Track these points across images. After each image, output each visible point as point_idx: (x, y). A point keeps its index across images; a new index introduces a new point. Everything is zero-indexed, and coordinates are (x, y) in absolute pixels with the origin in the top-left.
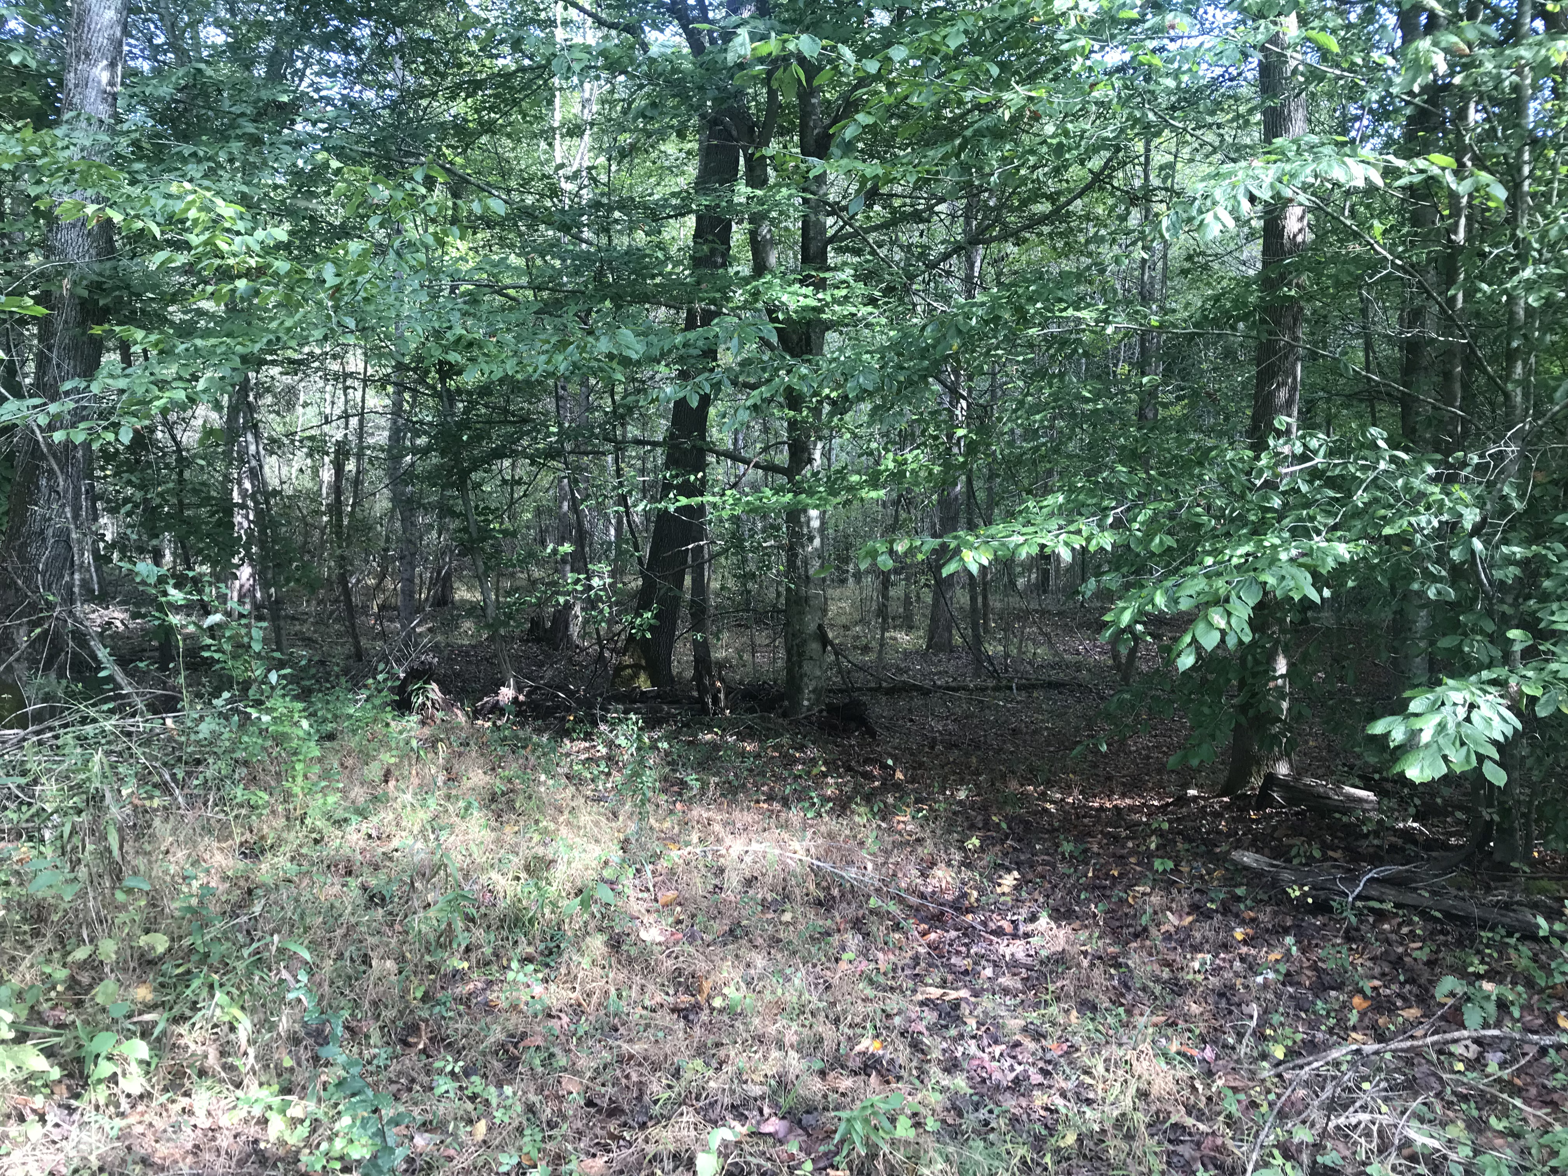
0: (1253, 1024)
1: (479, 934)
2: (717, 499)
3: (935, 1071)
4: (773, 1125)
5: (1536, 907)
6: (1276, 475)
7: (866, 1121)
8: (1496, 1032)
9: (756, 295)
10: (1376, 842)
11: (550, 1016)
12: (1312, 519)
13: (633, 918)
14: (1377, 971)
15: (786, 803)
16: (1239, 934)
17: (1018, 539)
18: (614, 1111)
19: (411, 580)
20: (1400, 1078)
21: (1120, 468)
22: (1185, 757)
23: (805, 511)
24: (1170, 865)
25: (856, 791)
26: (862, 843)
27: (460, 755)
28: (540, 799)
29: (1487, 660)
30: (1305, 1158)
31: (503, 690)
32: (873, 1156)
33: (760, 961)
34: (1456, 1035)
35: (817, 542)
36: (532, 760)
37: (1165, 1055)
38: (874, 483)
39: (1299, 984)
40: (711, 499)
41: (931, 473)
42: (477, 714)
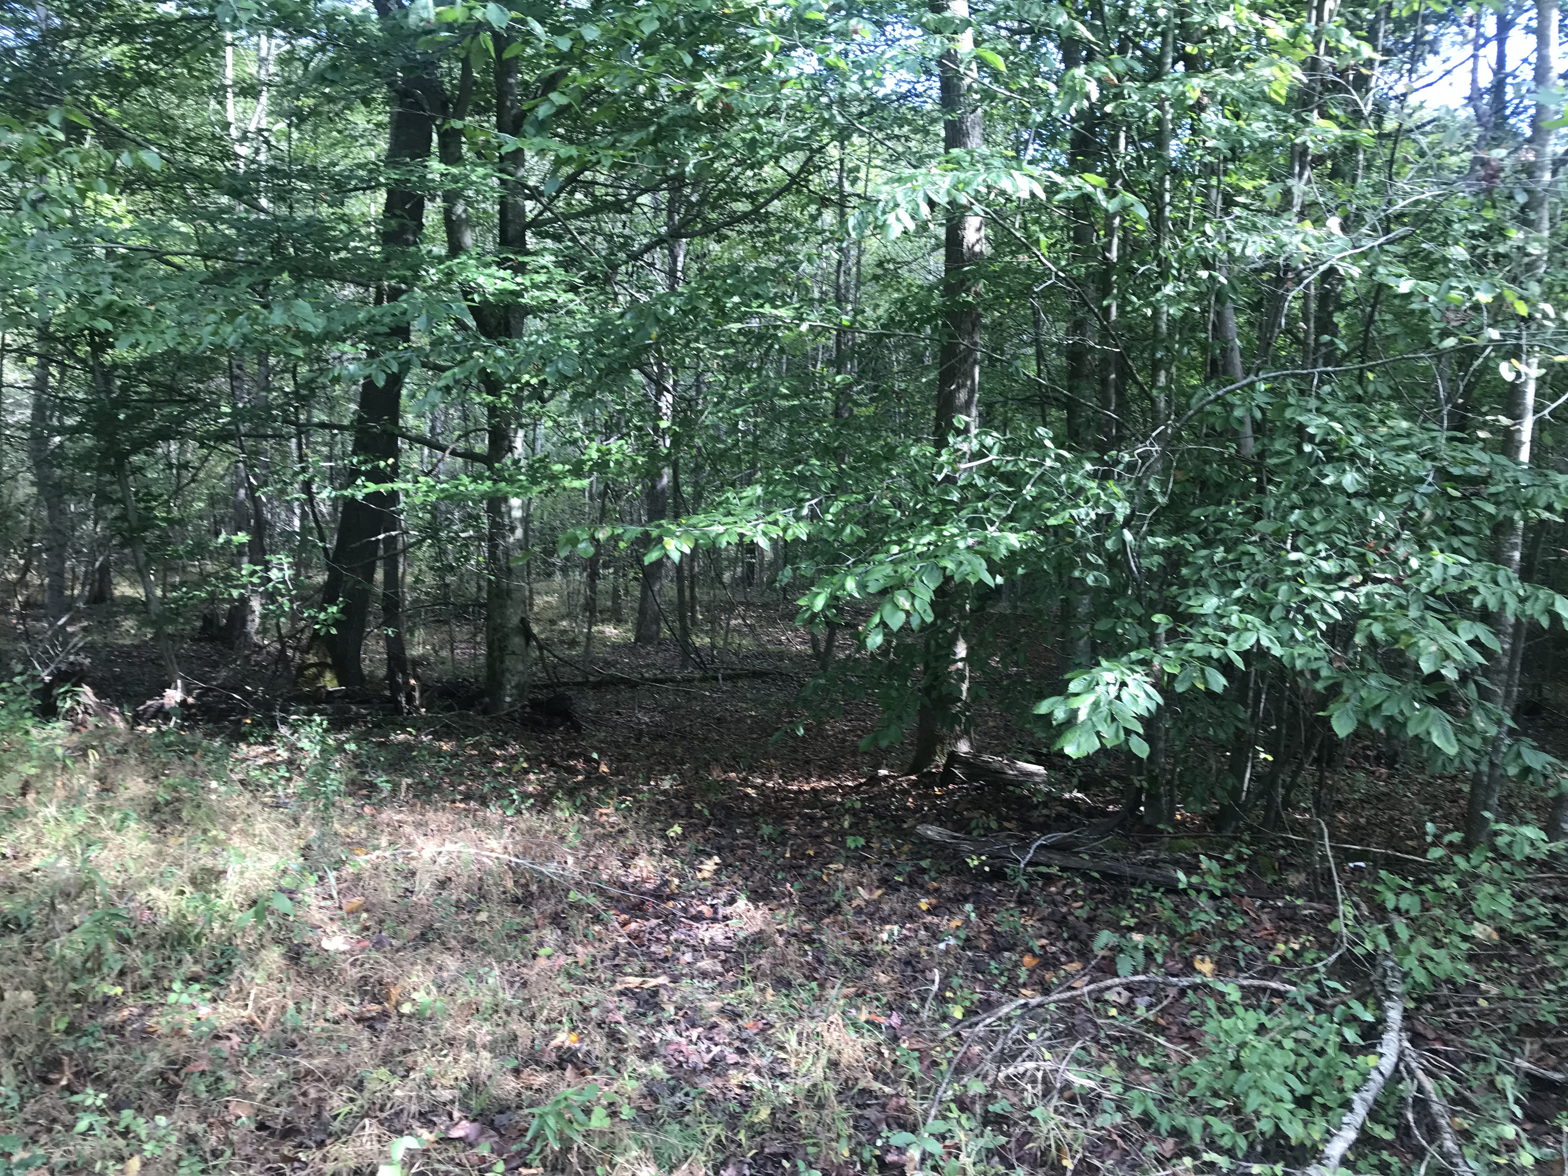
0: (935, 988)
1: (135, 956)
2: (409, 486)
3: (632, 1059)
4: (463, 1129)
5: (1177, 863)
6: (955, 471)
7: (560, 1115)
8: (1142, 978)
9: (450, 275)
10: (1045, 812)
11: (217, 1037)
12: (987, 511)
13: (315, 927)
14: (1045, 930)
15: (484, 802)
16: (924, 904)
17: (718, 529)
18: (289, 1132)
19: (60, 574)
20: (1061, 1026)
21: (814, 461)
22: (876, 739)
23: (506, 500)
24: (862, 841)
25: (558, 786)
26: (562, 838)
27: (117, 762)
28: (210, 807)
29: (1135, 640)
30: (978, 1109)
31: (169, 692)
32: (566, 1149)
33: (452, 963)
34: (1109, 982)
35: (519, 533)
36: (202, 766)
37: (854, 1024)
38: (577, 472)
39: (977, 948)
40: (403, 485)
41: (634, 462)
42: (138, 718)
